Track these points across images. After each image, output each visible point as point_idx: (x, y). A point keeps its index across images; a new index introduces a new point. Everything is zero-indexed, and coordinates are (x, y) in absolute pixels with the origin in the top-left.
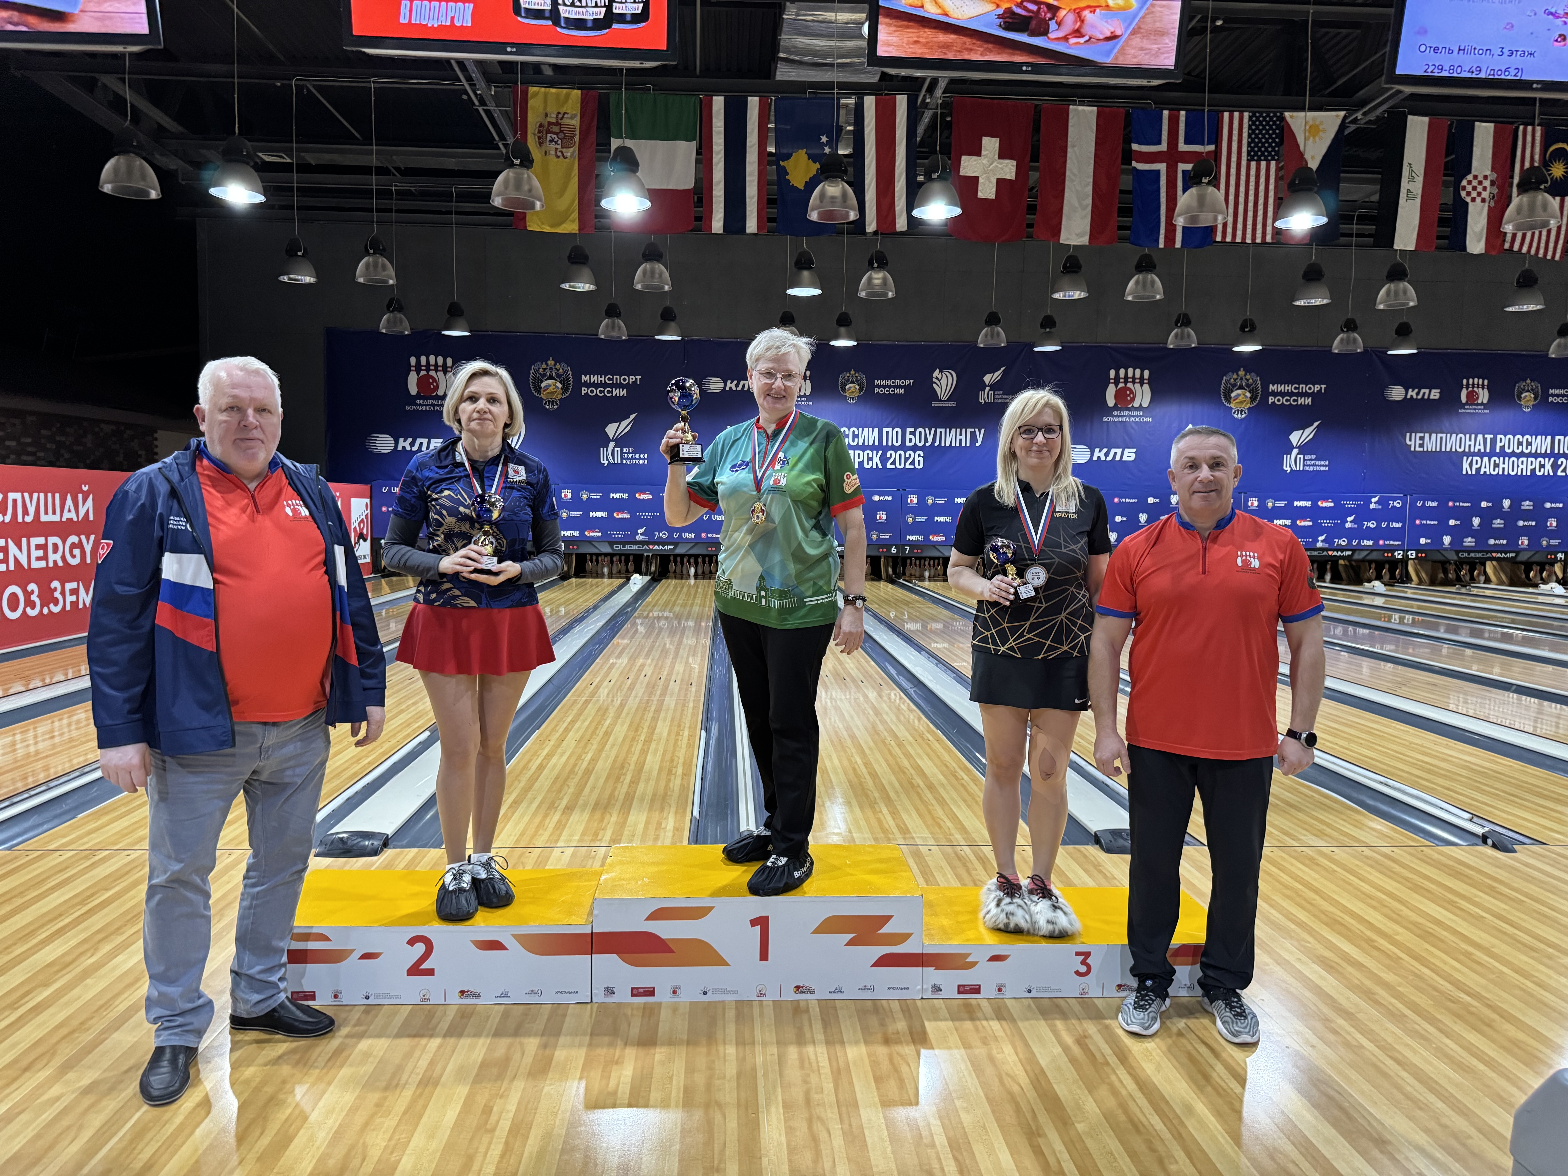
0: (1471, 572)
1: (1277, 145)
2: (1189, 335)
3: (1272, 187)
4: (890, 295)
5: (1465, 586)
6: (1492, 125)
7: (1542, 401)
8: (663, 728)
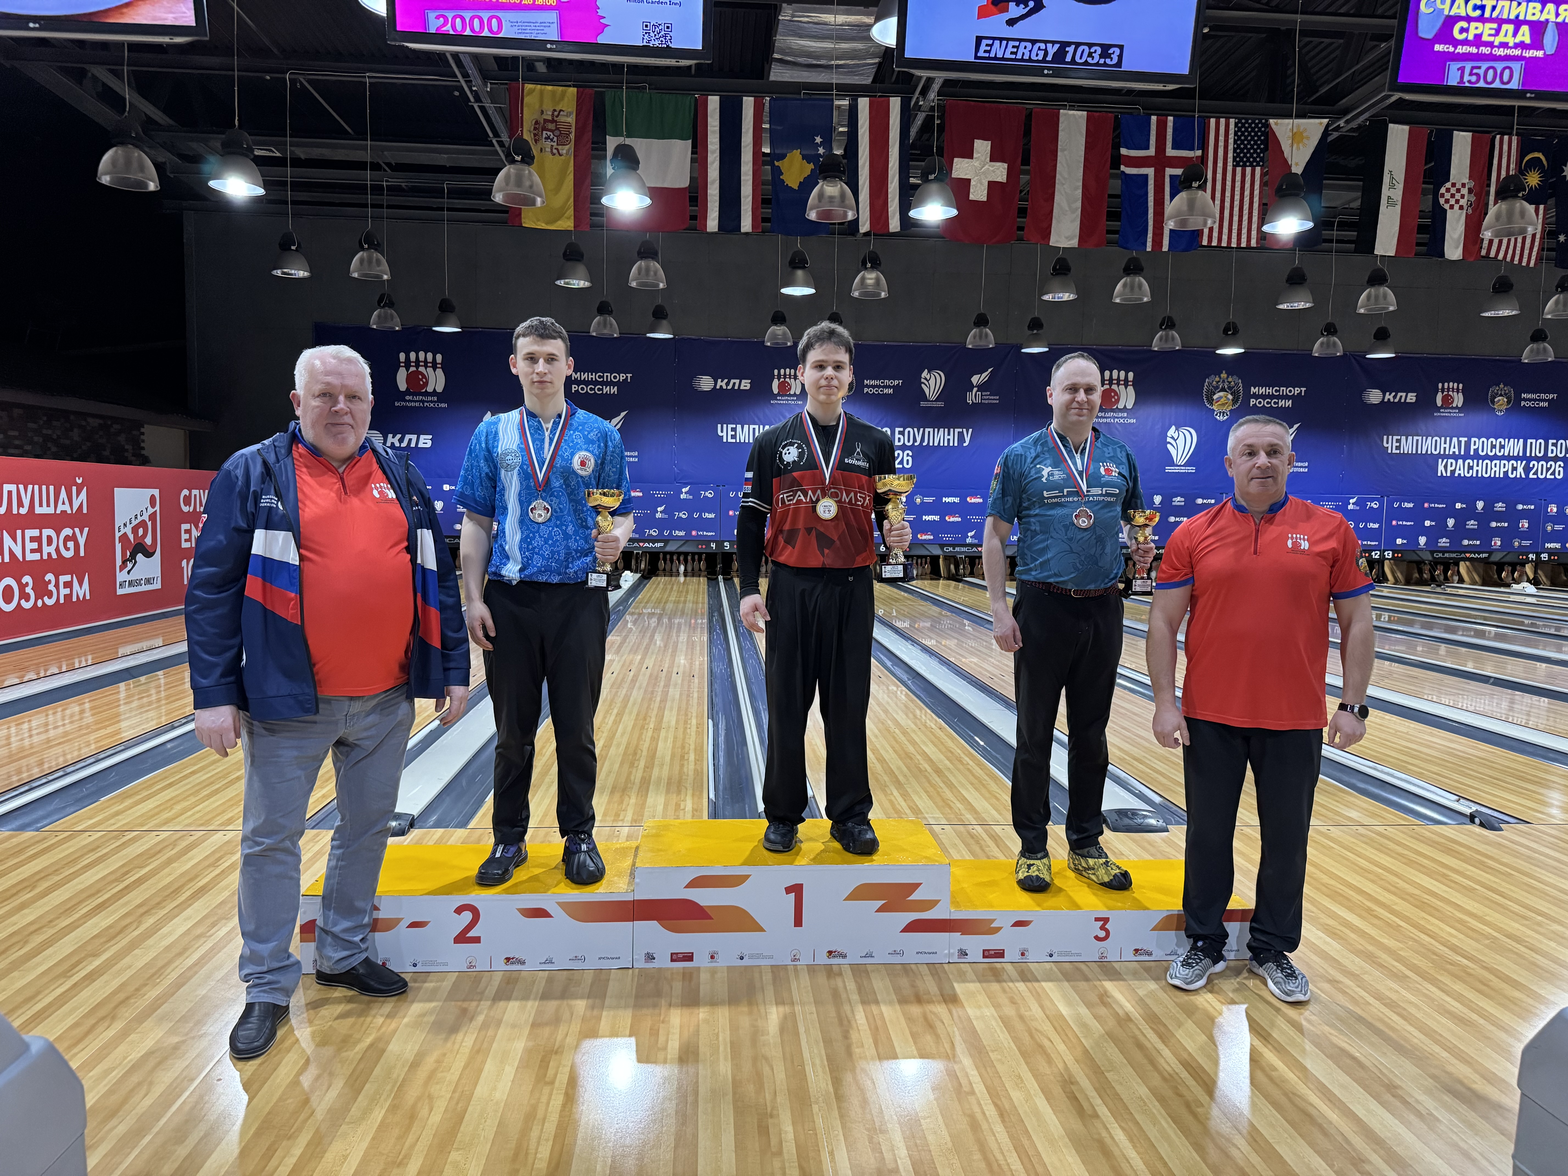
0: (1445, 572)
1: (1263, 151)
2: (1173, 338)
3: (1257, 192)
4: (883, 295)
5: (1439, 586)
6: (1470, 134)
7: (1515, 405)
8: (670, 717)
